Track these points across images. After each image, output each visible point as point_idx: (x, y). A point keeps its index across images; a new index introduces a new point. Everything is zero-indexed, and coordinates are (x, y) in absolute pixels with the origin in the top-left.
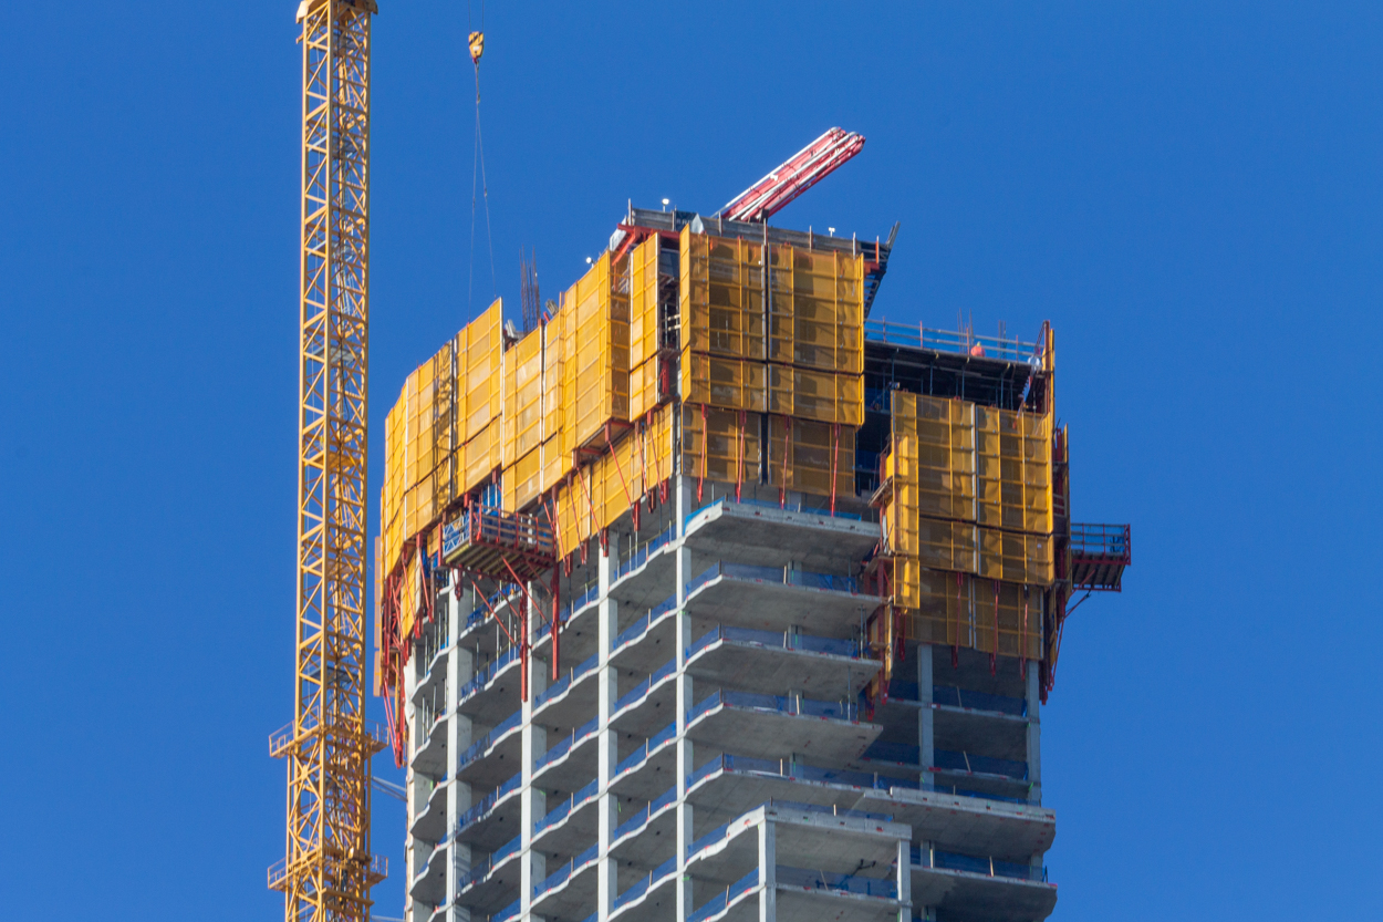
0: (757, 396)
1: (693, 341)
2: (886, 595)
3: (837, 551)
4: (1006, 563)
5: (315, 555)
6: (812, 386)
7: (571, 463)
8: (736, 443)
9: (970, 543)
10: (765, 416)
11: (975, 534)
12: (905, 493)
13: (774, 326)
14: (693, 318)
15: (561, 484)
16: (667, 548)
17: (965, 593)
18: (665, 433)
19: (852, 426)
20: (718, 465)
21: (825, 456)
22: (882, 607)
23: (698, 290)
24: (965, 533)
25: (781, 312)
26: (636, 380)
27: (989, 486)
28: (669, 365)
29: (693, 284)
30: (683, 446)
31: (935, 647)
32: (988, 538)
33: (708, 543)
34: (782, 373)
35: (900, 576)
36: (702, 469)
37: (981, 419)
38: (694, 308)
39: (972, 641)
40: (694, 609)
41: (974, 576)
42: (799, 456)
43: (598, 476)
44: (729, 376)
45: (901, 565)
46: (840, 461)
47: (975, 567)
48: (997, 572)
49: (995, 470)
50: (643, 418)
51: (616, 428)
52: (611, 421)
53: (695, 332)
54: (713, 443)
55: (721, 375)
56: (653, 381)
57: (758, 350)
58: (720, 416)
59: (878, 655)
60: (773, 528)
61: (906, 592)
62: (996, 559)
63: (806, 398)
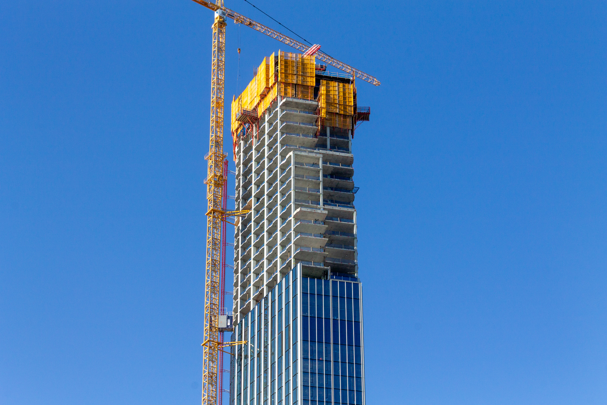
0: (293, 80)
1: (280, 70)
2: (319, 115)
3: (310, 108)
4: (344, 111)
5: (213, 122)
6: (304, 79)
7: (259, 98)
8: (290, 90)
9: (337, 107)
10: (296, 85)
11: (338, 106)
12: (322, 97)
13: (297, 68)
14: (281, 66)
15: (258, 104)
16: (276, 110)
17: (336, 117)
18: (276, 88)
19: (313, 86)
20: (286, 94)
21: (308, 92)
22: (318, 118)
23: (282, 62)
24: (335, 105)
25: (299, 66)
26: (270, 80)
27: (340, 97)
28: (276, 76)
29: (281, 60)
30: (279, 91)
31: (330, 127)
32: (340, 106)
33: (284, 107)
34: (299, 76)
35: (322, 111)
36: (283, 94)
37: (339, 85)
38: (281, 65)
39: (337, 126)
40: (282, 120)
41: (337, 113)
42: (302, 92)
43: (265, 100)
44: (287, 77)
45: (322, 110)
46: (311, 92)
47: (338, 112)
48: (342, 112)
49: (341, 94)
50: (272, 86)
51: (267, 89)
52: (266, 88)
53: (281, 69)
54: (285, 90)
55: (286, 77)
56: (273, 79)
57: (293, 72)
58: (286, 84)
59: (318, 126)
60: (296, 103)
61: (323, 114)
62: (342, 110)
63: (303, 81)
